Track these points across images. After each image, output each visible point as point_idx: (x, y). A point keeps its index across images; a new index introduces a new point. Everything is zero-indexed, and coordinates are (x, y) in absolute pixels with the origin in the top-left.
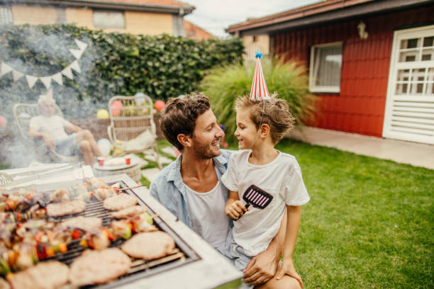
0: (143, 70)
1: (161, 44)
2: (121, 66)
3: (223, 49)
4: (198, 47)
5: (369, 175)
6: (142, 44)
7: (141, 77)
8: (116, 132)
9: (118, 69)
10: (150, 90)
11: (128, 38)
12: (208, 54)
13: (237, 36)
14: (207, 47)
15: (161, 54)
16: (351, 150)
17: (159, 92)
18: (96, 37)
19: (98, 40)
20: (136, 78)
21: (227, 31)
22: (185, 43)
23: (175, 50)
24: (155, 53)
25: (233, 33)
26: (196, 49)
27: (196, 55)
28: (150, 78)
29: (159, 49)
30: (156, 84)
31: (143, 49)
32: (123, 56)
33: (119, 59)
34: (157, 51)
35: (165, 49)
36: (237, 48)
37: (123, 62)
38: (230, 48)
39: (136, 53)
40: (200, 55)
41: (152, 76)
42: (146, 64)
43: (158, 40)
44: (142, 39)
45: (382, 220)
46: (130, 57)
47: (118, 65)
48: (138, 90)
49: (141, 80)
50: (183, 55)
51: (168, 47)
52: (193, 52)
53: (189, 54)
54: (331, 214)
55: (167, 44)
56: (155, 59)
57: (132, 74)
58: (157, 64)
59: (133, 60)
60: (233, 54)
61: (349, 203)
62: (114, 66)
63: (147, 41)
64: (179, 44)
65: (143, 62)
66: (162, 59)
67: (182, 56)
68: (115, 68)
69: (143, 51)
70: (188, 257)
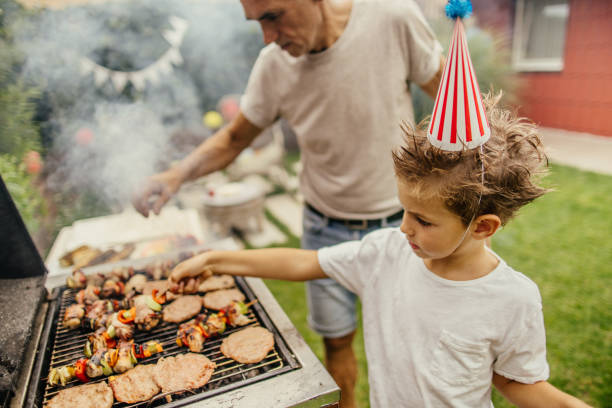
70: (286, 363)
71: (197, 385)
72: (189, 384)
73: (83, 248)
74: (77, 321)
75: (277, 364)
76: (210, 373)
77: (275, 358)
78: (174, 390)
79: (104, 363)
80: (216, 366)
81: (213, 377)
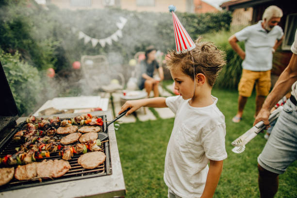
0: (159, 35)
3: (215, 20)
4: (198, 19)
7: (158, 39)
12: (204, 23)
13: (227, 10)
14: (204, 18)
21: (220, 6)
24: (168, 24)
25: (224, 8)
26: (196, 20)
36: (225, 18)
38: (221, 18)
42: (161, 31)
53: (191, 24)
58: (169, 31)
60: (222, 23)
65: (159, 30)
70: (106, 171)
71: (56, 176)
72: (51, 175)
73: (52, 109)
74: (19, 138)
75: (101, 171)
76: (65, 171)
77: (102, 168)
78: (43, 176)
79: (18, 159)
80: (71, 168)
81: (67, 173)
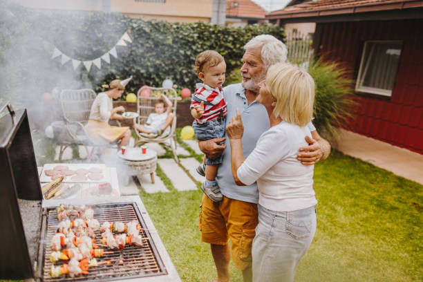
0: (174, 57)
1: (194, 33)
2: (154, 53)
4: (233, 36)
5: (396, 204)
6: (176, 32)
7: (172, 64)
8: (141, 119)
9: (150, 56)
10: (178, 77)
11: (164, 26)
13: (277, 24)
15: (194, 43)
16: (389, 168)
17: (186, 80)
18: (135, 25)
19: (137, 29)
20: (166, 65)
21: (267, 17)
22: (219, 31)
23: (209, 39)
24: (189, 41)
25: (273, 21)
27: (229, 45)
28: (180, 65)
29: (193, 37)
30: (184, 71)
31: (177, 37)
32: (156, 45)
33: (153, 46)
34: (191, 40)
35: (199, 37)
37: (156, 49)
39: (170, 41)
40: (234, 44)
41: (182, 64)
42: (178, 52)
43: (193, 28)
44: (178, 28)
45: (388, 259)
46: (163, 45)
47: (151, 52)
48: (167, 77)
49: (171, 67)
50: (217, 44)
51: (201, 36)
52: (226, 41)
53: (223, 43)
54: (334, 240)
55: (201, 33)
56: (188, 48)
57: (163, 61)
58: (189, 53)
59: (166, 48)
61: (358, 233)
62: (147, 52)
63: (182, 29)
64: (213, 32)
65: (175, 50)
66: (194, 48)
67: (214, 45)
68: (149, 54)
69: (177, 39)
